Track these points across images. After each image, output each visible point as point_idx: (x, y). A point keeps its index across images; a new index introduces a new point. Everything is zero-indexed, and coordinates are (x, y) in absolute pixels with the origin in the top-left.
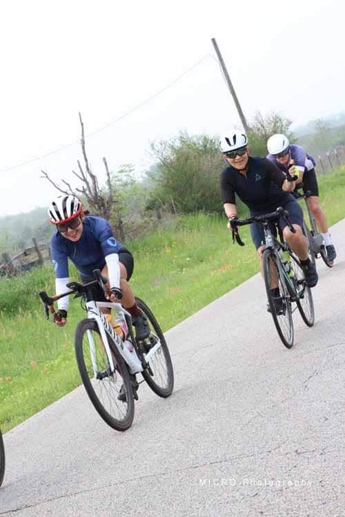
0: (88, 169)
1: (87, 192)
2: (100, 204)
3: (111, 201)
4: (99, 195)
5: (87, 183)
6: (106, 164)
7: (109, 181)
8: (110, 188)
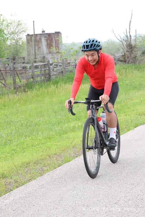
0: (129, 32)
1: (127, 42)
2: (131, 47)
3: (135, 47)
4: (131, 43)
5: (128, 38)
6: (136, 32)
7: (135, 39)
8: (136, 42)
